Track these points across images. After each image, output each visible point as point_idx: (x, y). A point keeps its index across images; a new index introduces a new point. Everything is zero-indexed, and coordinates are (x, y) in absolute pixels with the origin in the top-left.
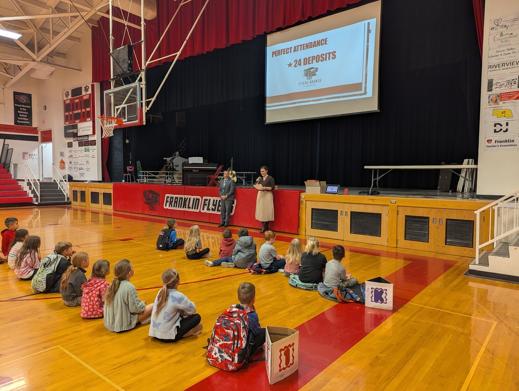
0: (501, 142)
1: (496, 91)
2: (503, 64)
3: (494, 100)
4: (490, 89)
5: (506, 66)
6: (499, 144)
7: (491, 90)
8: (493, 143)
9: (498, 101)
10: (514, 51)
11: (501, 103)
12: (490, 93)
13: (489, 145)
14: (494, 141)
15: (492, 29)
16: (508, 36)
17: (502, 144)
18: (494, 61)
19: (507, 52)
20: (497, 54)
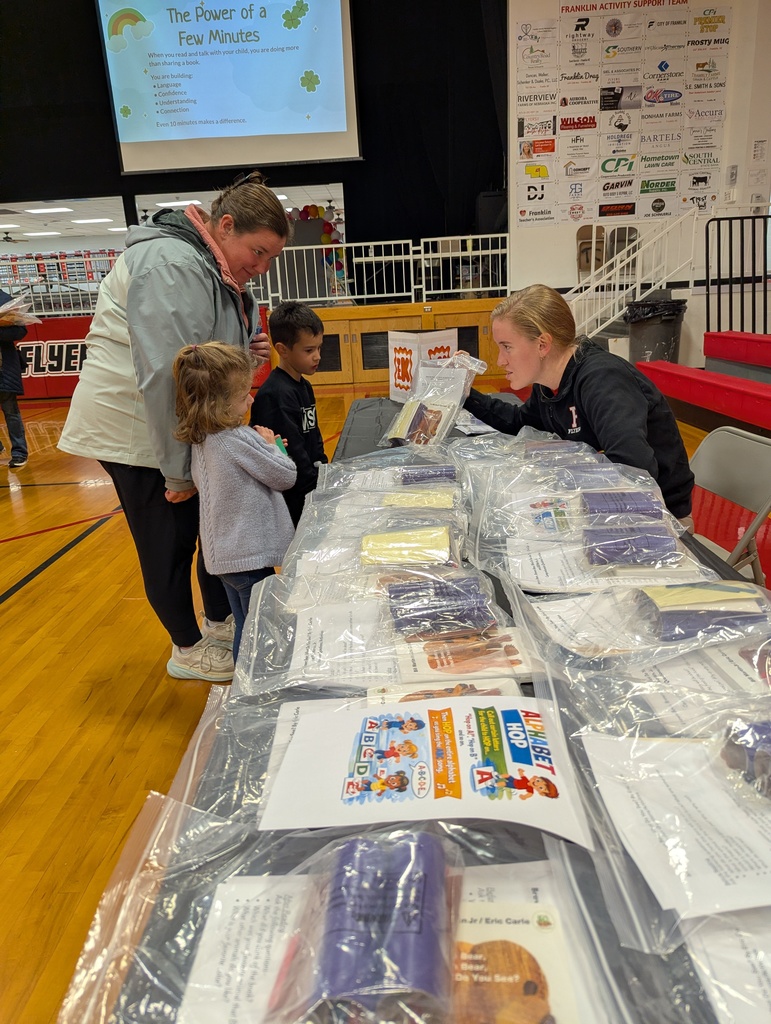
0: (536, 214)
1: (529, 137)
2: (536, 97)
3: (526, 151)
4: (521, 134)
5: (539, 101)
6: (534, 217)
7: (522, 136)
8: (527, 216)
9: (531, 152)
10: (547, 77)
11: (535, 155)
12: (521, 139)
13: (523, 218)
14: (528, 213)
15: (520, 38)
16: (539, 53)
17: (538, 217)
18: (525, 91)
19: (539, 78)
20: (528, 79)
